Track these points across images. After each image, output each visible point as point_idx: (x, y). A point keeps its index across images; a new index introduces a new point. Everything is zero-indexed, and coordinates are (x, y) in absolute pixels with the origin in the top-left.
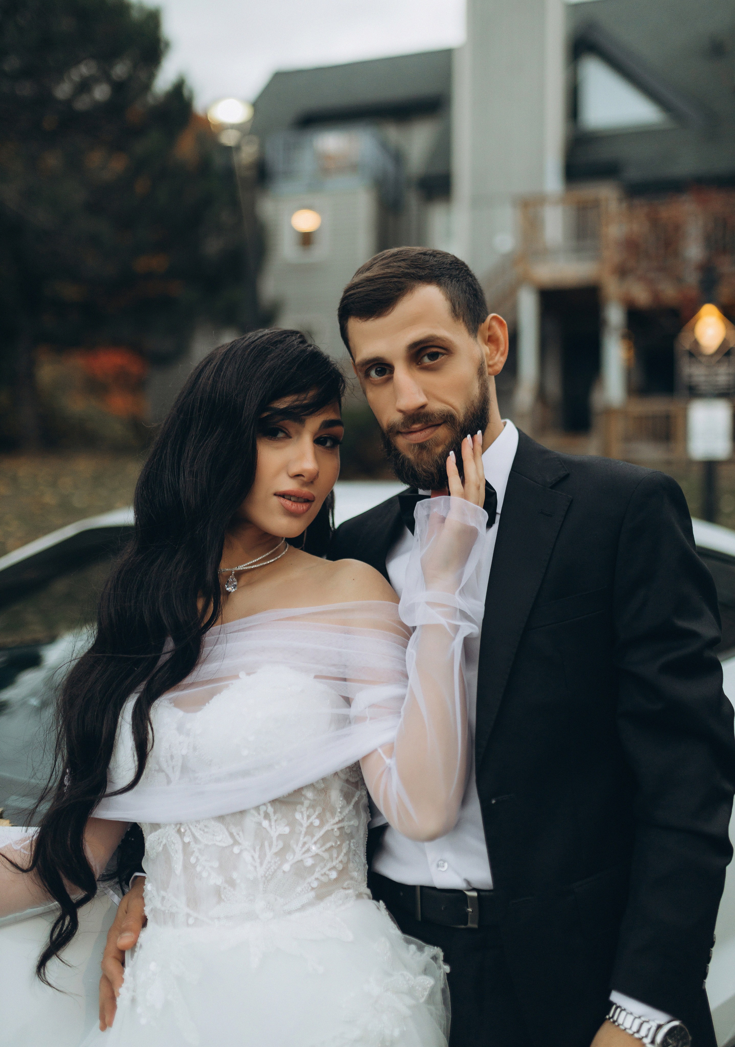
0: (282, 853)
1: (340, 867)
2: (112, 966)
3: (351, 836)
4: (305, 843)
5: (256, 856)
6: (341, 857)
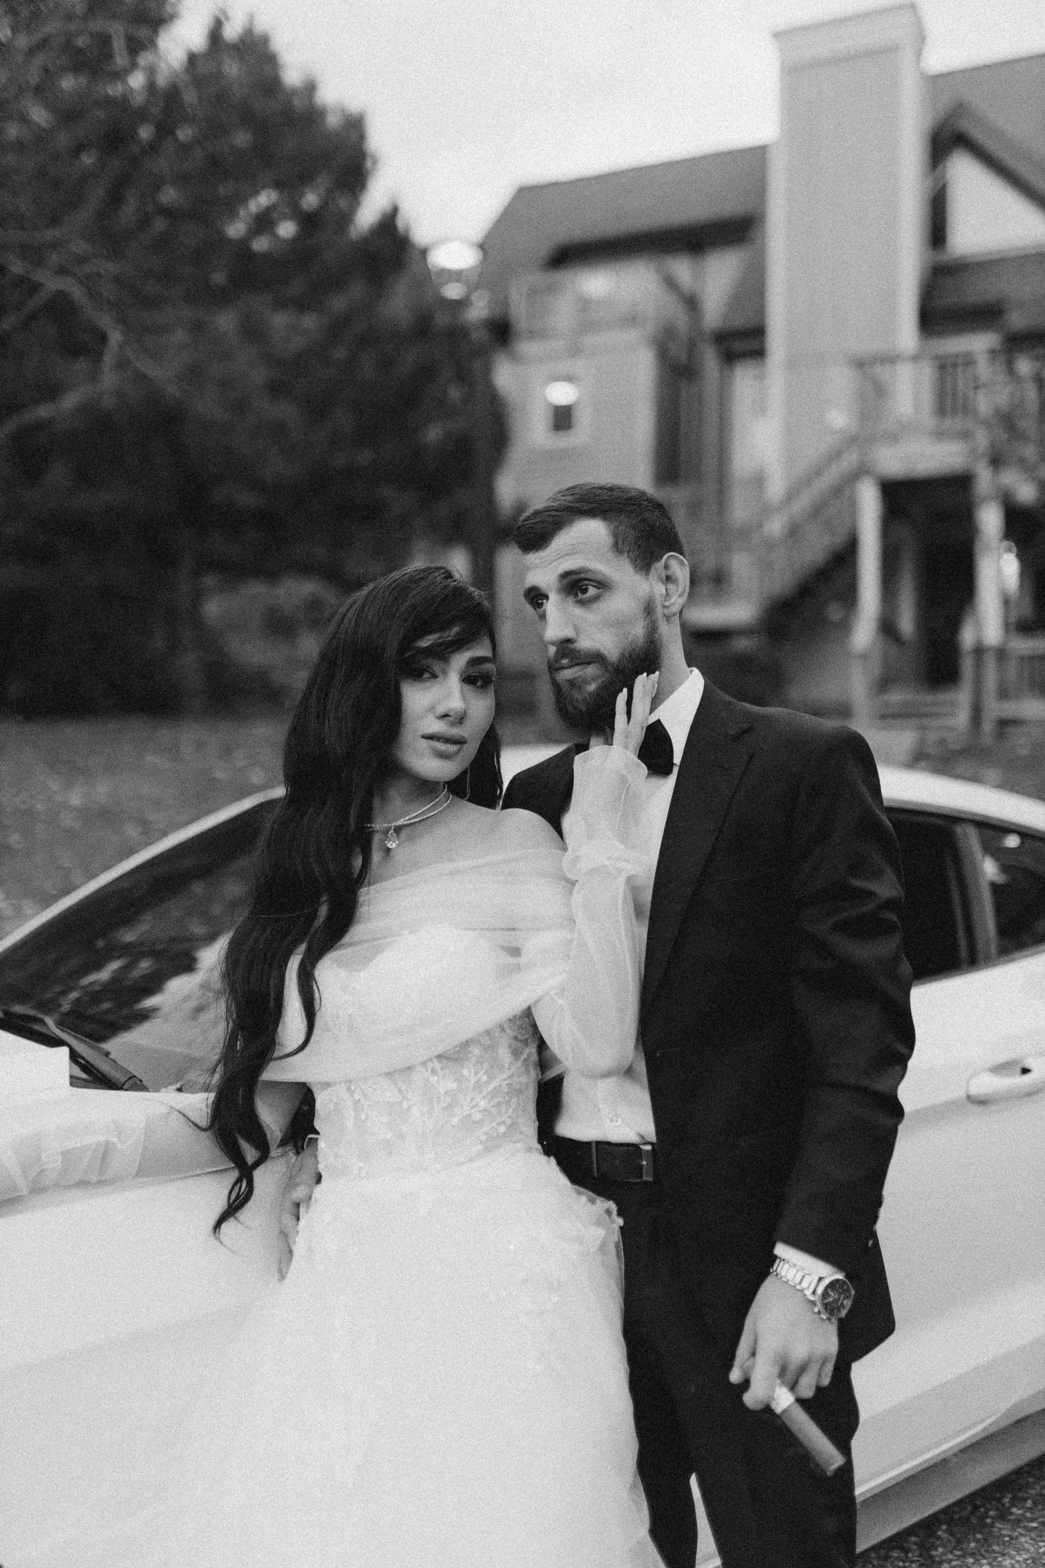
0: (449, 1108)
1: (509, 1122)
2: (288, 1220)
3: (520, 1092)
5: (425, 1111)
6: (510, 1113)
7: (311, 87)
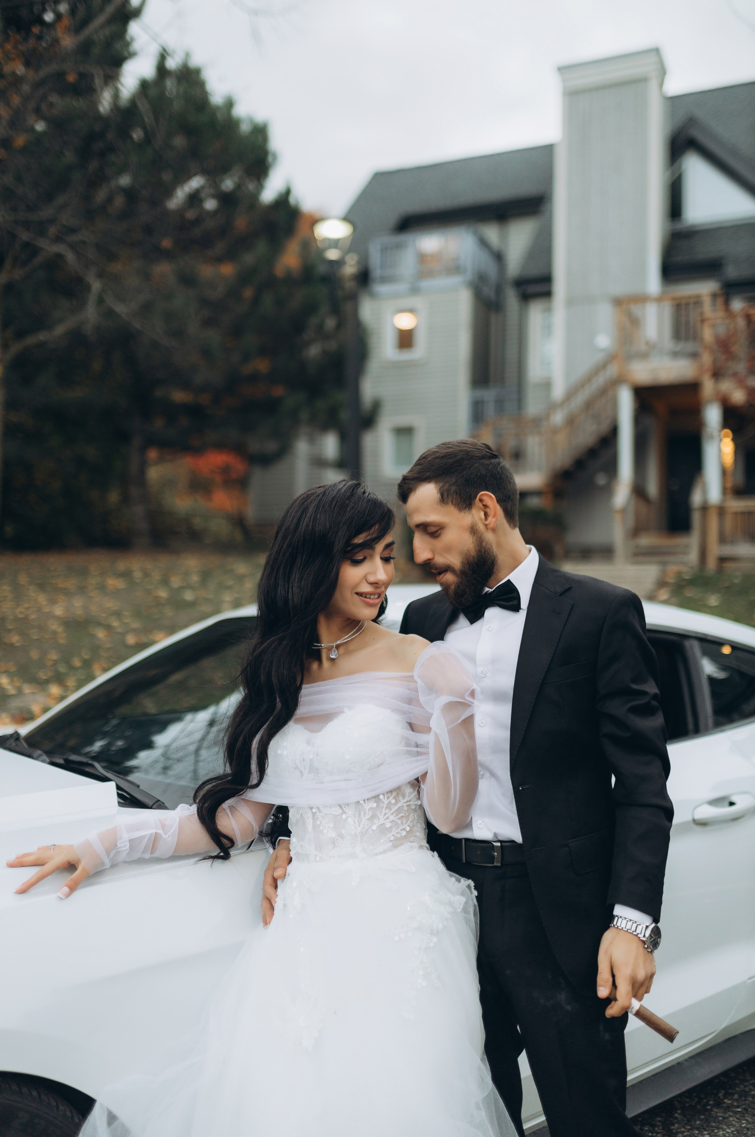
0: (372, 819)
2: (270, 890)
4: (386, 814)
5: (356, 820)
6: (408, 823)
7: (230, 104)
